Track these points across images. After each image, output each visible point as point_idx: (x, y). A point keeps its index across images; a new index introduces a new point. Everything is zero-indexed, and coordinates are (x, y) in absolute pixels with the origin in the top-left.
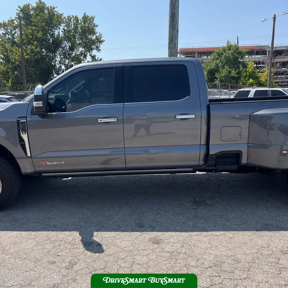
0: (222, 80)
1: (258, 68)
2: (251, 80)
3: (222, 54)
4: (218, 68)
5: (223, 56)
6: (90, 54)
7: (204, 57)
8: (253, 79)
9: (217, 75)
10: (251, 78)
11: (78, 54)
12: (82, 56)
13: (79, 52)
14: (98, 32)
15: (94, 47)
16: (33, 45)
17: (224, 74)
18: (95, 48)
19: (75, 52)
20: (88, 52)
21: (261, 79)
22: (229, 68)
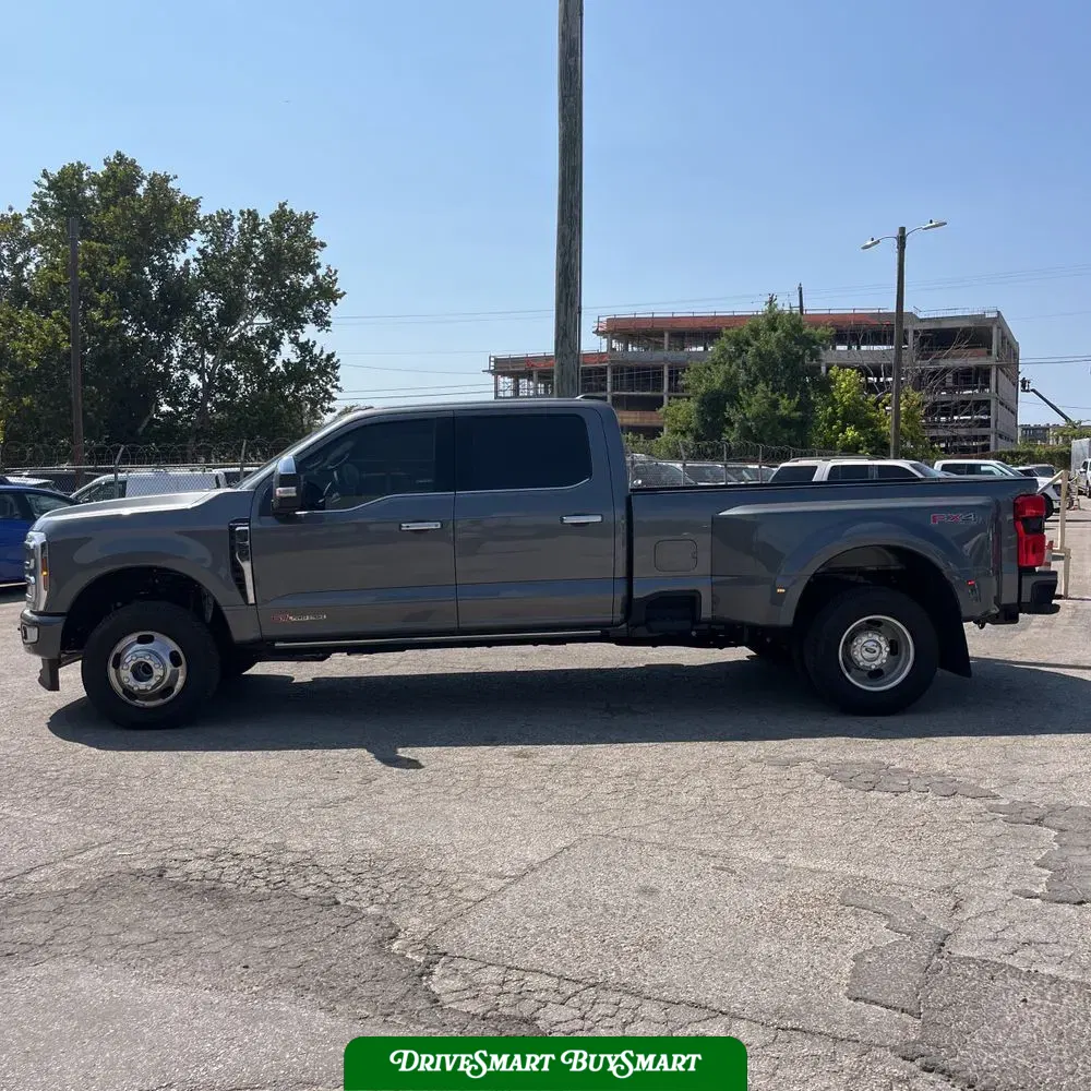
0: (749, 429)
1: (870, 388)
2: (851, 433)
3: (748, 343)
4: (736, 388)
5: (752, 350)
6: (293, 336)
7: (694, 349)
8: (856, 430)
9: (730, 412)
10: (851, 423)
11: (250, 334)
12: (264, 343)
13: (251, 329)
14: (324, 266)
15: (308, 313)
16: (96, 304)
17: (754, 409)
18: (312, 317)
19: (240, 330)
20: (285, 332)
21: (883, 428)
22: (773, 391)
